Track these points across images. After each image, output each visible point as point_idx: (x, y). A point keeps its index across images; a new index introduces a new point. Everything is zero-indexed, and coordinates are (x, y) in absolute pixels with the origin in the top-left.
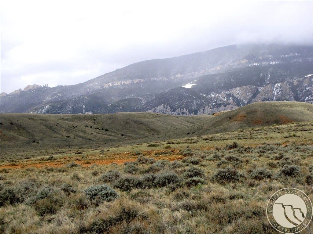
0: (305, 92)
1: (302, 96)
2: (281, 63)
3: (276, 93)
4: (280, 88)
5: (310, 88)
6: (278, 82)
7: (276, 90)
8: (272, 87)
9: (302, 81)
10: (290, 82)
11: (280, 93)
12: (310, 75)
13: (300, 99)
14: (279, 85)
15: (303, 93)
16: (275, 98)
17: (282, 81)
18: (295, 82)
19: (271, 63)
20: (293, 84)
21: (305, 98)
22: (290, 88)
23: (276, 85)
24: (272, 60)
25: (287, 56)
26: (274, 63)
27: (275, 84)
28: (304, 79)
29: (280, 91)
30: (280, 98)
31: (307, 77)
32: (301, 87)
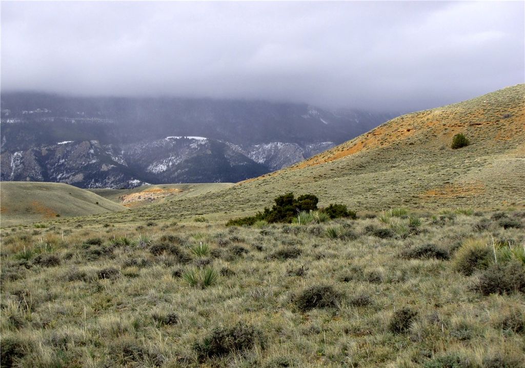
0: (58, 166)
1: (53, 172)
2: (23, 122)
3: (14, 166)
4: (22, 158)
5: (65, 161)
6: (18, 151)
7: (14, 162)
8: (9, 157)
9: (54, 151)
10: (36, 151)
11: (21, 166)
12: (66, 142)
13: (51, 176)
14: (19, 154)
15: (54, 168)
16: (12, 174)
17: (25, 150)
18: (44, 151)
19: (8, 121)
20: (41, 154)
21: (58, 175)
22: (36, 159)
23: (15, 154)
24: (9, 117)
25: (32, 112)
26: (12, 121)
27: (13, 152)
28: (57, 147)
29: (21, 163)
30: (20, 175)
31: (61, 145)
32: (52, 158)
